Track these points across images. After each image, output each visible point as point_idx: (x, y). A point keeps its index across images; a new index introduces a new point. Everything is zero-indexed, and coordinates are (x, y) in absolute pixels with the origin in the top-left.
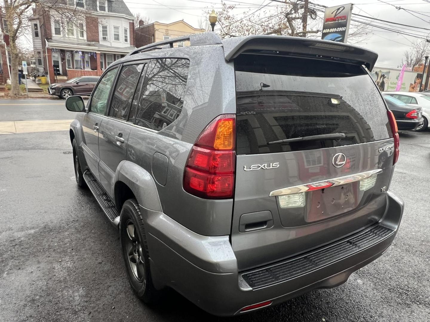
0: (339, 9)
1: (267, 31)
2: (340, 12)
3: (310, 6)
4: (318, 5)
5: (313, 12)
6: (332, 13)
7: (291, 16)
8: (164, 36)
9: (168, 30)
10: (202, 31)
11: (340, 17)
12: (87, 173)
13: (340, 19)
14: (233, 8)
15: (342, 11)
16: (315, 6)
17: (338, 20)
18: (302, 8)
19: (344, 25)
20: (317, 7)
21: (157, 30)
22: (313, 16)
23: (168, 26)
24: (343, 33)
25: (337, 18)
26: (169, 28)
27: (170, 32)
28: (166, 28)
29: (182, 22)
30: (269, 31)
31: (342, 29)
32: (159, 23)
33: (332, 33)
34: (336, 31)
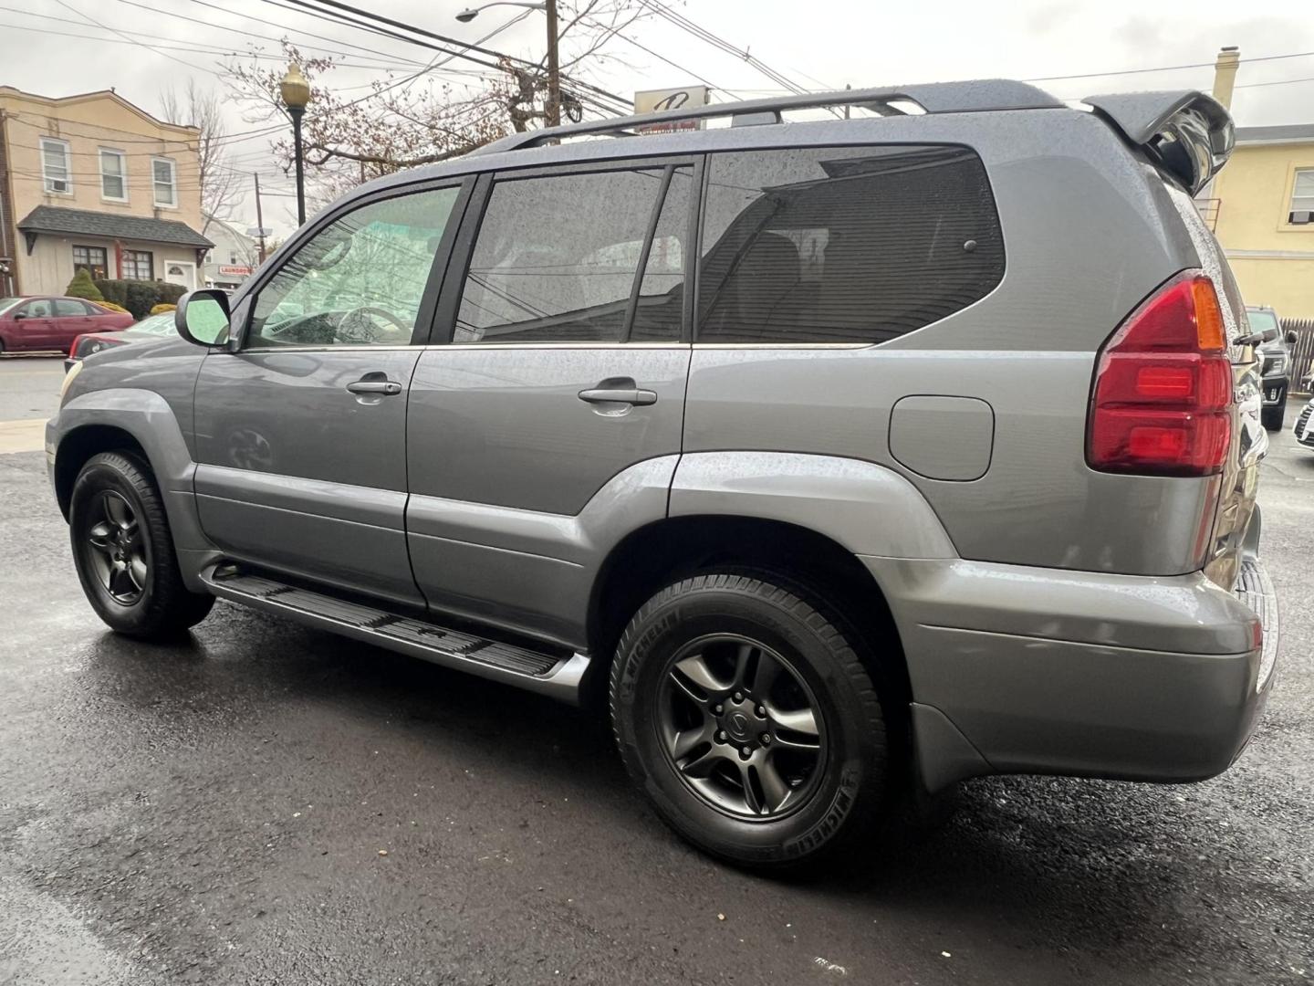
0: (672, 98)
1: (445, 146)
2: (679, 105)
3: (565, 86)
6: (656, 108)
8: (41, 142)
9: (56, 119)
10: (189, 134)
12: (218, 575)
15: (682, 103)
21: (14, 117)
22: (574, 113)
23: (54, 106)
26: (60, 113)
27: (63, 127)
28: (47, 111)
29: (109, 97)
30: (453, 147)
32: (18, 94)
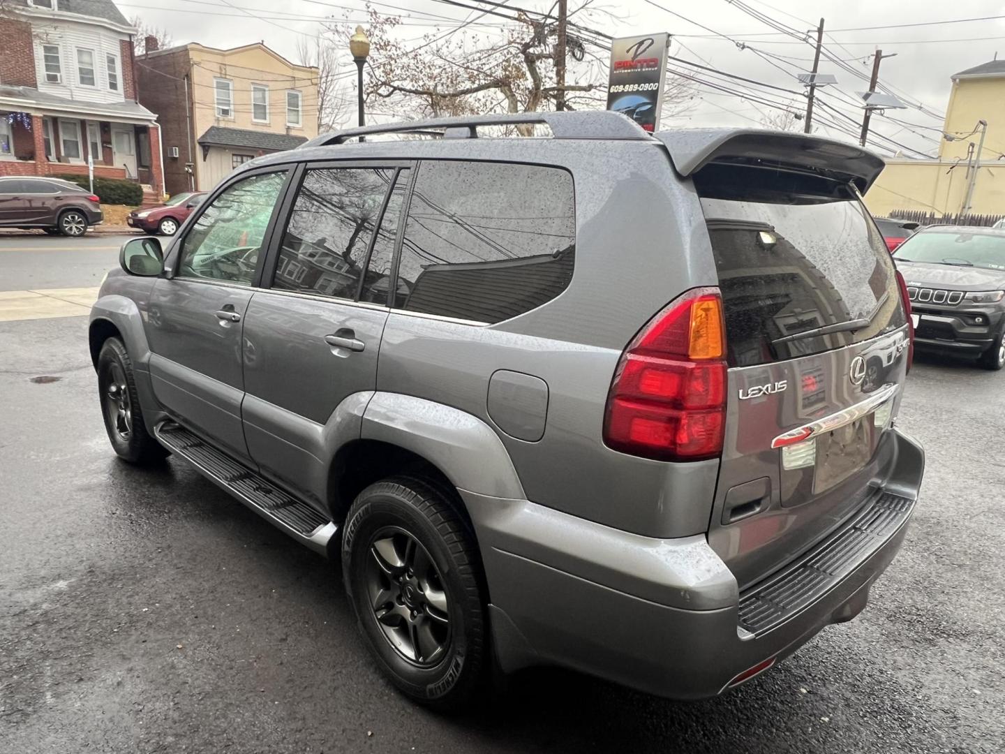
0: (641, 43)
1: (477, 82)
2: (645, 50)
3: (570, 31)
4: (586, 29)
5: (576, 45)
6: (628, 51)
7: (531, 50)
8: (215, 81)
9: (225, 65)
10: (312, 72)
11: (645, 61)
12: (165, 428)
13: (645, 64)
14: (394, 24)
15: (648, 47)
16: (580, 32)
17: (642, 67)
18: (552, 32)
19: (654, 78)
20: (584, 35)
21: (198, 64)
22: (578, 54)
23: (224, 55)
24: (653, 96)
25: (639, 62)
26: (227, 60)
27: (229, 70)
28: (219, 59)
29: (260, 48)
30: (483, 82)
31: (653, 87)
32: (200, 47)
33: (628, 93)
34: (638, 90)
